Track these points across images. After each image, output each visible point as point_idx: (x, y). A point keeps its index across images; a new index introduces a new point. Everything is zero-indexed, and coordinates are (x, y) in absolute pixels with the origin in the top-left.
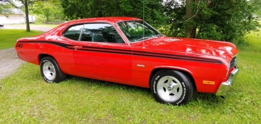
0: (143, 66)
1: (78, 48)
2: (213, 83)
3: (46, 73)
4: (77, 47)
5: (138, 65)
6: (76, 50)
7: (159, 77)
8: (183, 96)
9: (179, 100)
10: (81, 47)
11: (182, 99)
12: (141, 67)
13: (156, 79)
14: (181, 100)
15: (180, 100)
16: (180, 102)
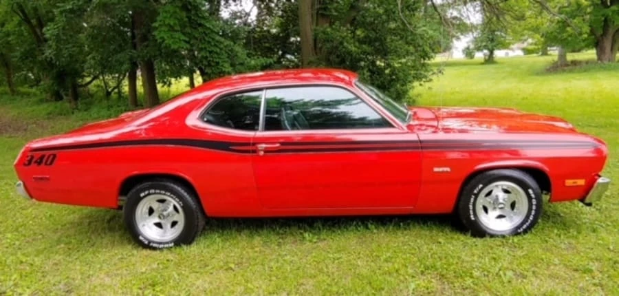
0: (448, 169)
1: (266, 148)
2: (581, 182)
3: (144, 225)
4: (264, 146)
5: (436, 169)
6: (262, 153)
7: (481, 186)
8: (531, 214)
9: (523, 224)
10: (278, 145)
11: (529, 221)
12: (443, 172)
13: (475, 192)
14: (527, 224)
15: (525, 224)
16: (525, 227)
